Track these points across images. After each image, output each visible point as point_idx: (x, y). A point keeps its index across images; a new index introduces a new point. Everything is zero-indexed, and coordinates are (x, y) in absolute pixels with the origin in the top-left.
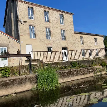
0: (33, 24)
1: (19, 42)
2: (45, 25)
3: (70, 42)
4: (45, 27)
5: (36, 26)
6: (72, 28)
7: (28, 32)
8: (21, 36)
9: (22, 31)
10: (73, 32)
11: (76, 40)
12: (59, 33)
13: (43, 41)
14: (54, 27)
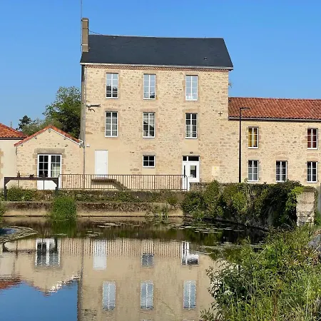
0: (114, 108)
1: (83, 146)
2: (141, 108)
3: (211, 143)
4: (141, 110)
5: (121, 112)
6: (222, 106)
7: (102, 125)
8: (88, 133)
9: (89, 125)
10: (226, 115)
11: (231, 137)
12: (180, 122)
13: (134, 141)
14: (167, 110)
